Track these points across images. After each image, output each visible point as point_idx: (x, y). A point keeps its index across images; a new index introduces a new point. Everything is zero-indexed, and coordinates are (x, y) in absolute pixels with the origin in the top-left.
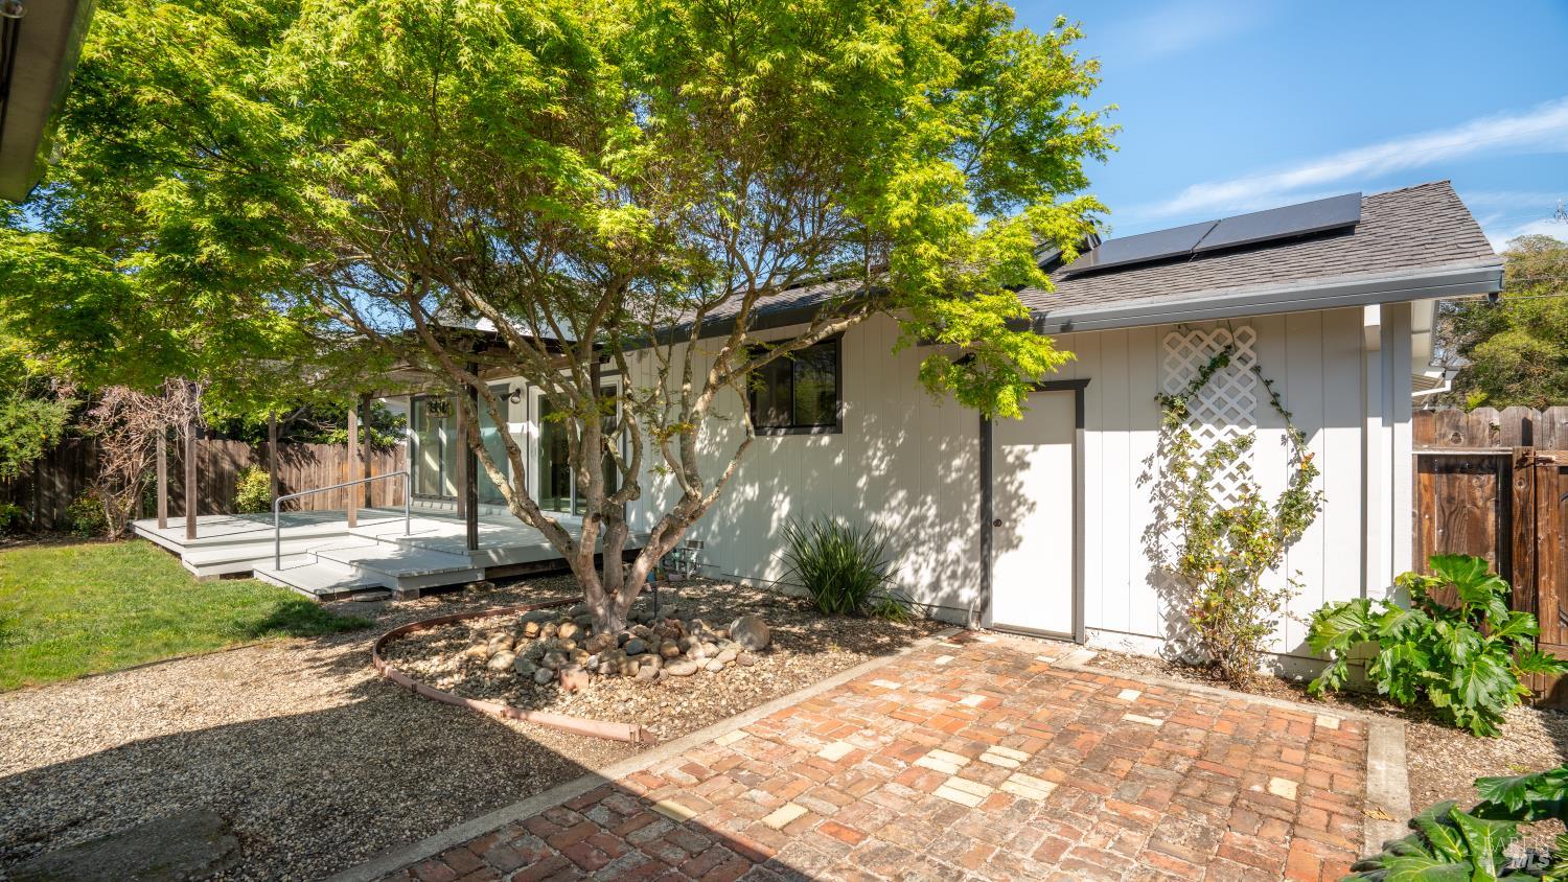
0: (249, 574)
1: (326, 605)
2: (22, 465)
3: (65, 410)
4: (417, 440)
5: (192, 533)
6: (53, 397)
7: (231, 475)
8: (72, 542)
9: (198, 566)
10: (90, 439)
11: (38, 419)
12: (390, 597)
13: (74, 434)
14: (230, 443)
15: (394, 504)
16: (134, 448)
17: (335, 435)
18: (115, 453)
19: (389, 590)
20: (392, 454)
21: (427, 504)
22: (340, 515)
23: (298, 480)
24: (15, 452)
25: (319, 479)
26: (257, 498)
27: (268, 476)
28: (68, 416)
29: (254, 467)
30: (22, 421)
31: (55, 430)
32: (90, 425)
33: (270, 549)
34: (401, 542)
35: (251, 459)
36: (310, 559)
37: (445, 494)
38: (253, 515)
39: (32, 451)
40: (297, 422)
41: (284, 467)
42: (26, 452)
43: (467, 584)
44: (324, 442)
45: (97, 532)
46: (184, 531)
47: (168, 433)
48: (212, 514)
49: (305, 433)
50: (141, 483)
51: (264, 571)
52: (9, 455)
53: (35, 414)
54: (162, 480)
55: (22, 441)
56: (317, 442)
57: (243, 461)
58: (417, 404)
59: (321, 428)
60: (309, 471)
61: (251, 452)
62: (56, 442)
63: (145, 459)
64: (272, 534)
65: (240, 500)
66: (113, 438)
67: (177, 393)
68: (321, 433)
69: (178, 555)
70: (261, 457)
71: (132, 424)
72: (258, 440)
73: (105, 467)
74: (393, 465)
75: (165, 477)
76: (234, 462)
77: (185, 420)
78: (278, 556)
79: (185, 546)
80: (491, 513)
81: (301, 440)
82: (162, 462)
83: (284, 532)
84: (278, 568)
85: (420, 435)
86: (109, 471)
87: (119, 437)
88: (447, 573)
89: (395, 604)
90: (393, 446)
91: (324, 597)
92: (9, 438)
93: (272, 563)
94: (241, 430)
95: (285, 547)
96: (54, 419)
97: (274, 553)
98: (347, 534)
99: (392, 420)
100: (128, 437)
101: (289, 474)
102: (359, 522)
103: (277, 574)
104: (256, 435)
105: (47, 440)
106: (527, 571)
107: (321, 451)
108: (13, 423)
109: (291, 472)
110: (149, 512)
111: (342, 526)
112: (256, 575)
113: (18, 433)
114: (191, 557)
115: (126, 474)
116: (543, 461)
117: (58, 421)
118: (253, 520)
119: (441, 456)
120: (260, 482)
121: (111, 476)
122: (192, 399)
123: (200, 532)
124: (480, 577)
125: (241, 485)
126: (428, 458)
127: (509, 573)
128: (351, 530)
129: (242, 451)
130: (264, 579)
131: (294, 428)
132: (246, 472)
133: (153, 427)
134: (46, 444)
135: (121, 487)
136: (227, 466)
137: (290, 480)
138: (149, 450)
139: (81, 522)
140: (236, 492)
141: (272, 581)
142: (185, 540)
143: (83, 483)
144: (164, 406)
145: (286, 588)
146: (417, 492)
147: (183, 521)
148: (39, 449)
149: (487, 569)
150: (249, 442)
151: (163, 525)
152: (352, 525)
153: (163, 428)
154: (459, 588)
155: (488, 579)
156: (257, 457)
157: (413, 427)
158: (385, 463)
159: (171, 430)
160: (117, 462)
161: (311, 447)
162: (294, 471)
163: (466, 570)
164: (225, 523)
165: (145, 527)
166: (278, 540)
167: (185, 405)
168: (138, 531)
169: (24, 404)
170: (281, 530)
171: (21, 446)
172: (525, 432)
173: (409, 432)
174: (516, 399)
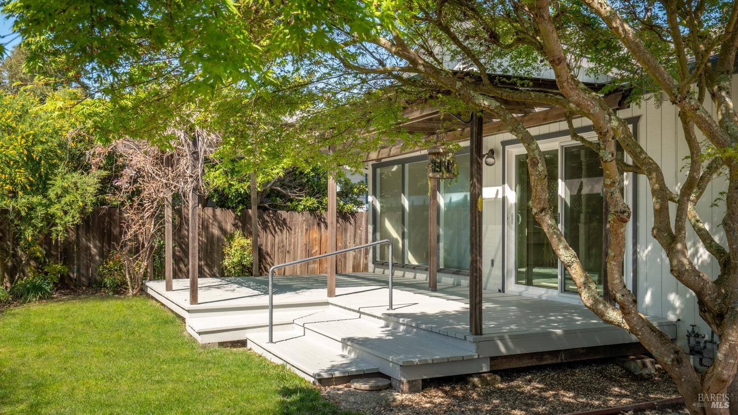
0: (243, 343)
1: (326, 390)
2: (66, 230)
3: (96, 180)
4: (378, 206)
5: (194, 299)
6: (86, 169)
7: (219, 239)
8: (103, 298)
9: (200, 333)
10: (115, 207)
11: (77, 189)
12: (390, 387)
13: (103, 202)
14: (218, 211)
15: (354, 271)
16: (146, 215)
17: (303, 203)
18: (133, 220)
19: (389, 378)
20: (352, 221)
21: (409, 275)
22: (317, 283)
23: (273, 245)
24: (61, 218)
25: (290, 245)
26: (240, 263)
27: (249, 241)
28: (98, 186)
29: (238, 233)
30: (66, 191)
31: (90, 199)
32: (114, 194)
33: (262, 317)
34: (387, 317)
35: (235, 225)
36: (297, 331)
37: (406, 263)
38: (239, 279)
39: (73, 217)
40: (272, 190)
41: (262, 233)
42: (68, 218)
43: (471, 375)
44: (294, 209)
45: (119, 290)
46: (187, 295)
47: (173, 199)
48: (206, 277)
49: (279, 201)
50: (152, 248)
51: (257, 341)
52: (58, 221)
53: (75, 184)
54: (169, 244)
55: (66, 208)
56: (288, 209)
57: (229, 227)
58: (378, 171)
59: (292, 195)
60: (282, 237)
61: (235, 219)
62: (90, 209)
63: (155, 225)
64: (264, 300)
65: (226, 263)
66: (131, 206)
67: (183, 162)
68: (291, 201)
69: (183, 319)
70: (243, 224)
71: (145, 194)
72: (241, 207)
73: (126, 233)
74: (353, 232)
75: (171, 242)
76: (221, 228)
77: (189, 188)
78: (271, 325)
79: (188, 311)
80: (459, 285)
81: (276, 207)
82: (169, 227)
83: (279, 299)
84: (271, 341)
85: (381, 202)
86: (128, 236)
87: (135, 205)
88: (450, 362)
89: (399, 397)
90: (353, 214)
91: (322, 381)
92: (57, 206)
93: (266, 333)
94: (227, 198)
95: (280, 316)
96: (88, 188)
97: (267, 322)
98: (327, 304)
99: (352, 188)
100: (142, 205)
101: (267, 240)
102: (338, 291)
103: (270, 347)
104: (239, 203)
105: (84, 208)
106: (534, 362)
107: (292, 218)
108: (59, 193)
109: (267, 238)
110: (158, 273)
111: (320, 294)
112: (249, 345)
113: (63, 201)
114: (195, 324)
115: (141, 239)
116: (520, 230)
117: (91, 190)
118: (241, 284)
119: (403, 223)
120: (242, 247)
121: (130, 240)
122: (194, 166)
123: (202, 295)
124: (485, 368)
125: (227, 250)
126: (388, 225)
127: (515, 364)
128: (332, 300)
129: (228, 218)
130: (259, 351)
131: (269, 196)
132: (231, 237)
133: (161, 195)
134: (82, 211)
135: (137, 251)
136: (216, 231)
137: (266, 245)
138: (158, 217)
139: (108, 281)
140: (223, 256)
141: (269, 356)
142: (188, 306)
143: (109, 246)
144: (171, 175)
145: (283, 367)
146: (378, 259)
147: (186, 283)
148: (78, 215)
149: (493, 359)
150: (234, 209)
151: (169, 288)
152: (331, 294)
153: (169, 196)
154: (462, 380)
155: (493, 372)
156: (240, 224)
157: (374, 194)
158: (346, 230)
159: (177, 197)
160: (135, 228)
161: (284, 214)
162: (270, 236)
163: (470, 360)
164: (218, 287)
165: (156, 287)
166: (272, 307)
167: (188, 172)
168: (149, 291)
169: (67, 176)
170: (275, 297)
171: (66, 213)
172: (500, 196)
173: (370, 199)
174: (490, 160)
